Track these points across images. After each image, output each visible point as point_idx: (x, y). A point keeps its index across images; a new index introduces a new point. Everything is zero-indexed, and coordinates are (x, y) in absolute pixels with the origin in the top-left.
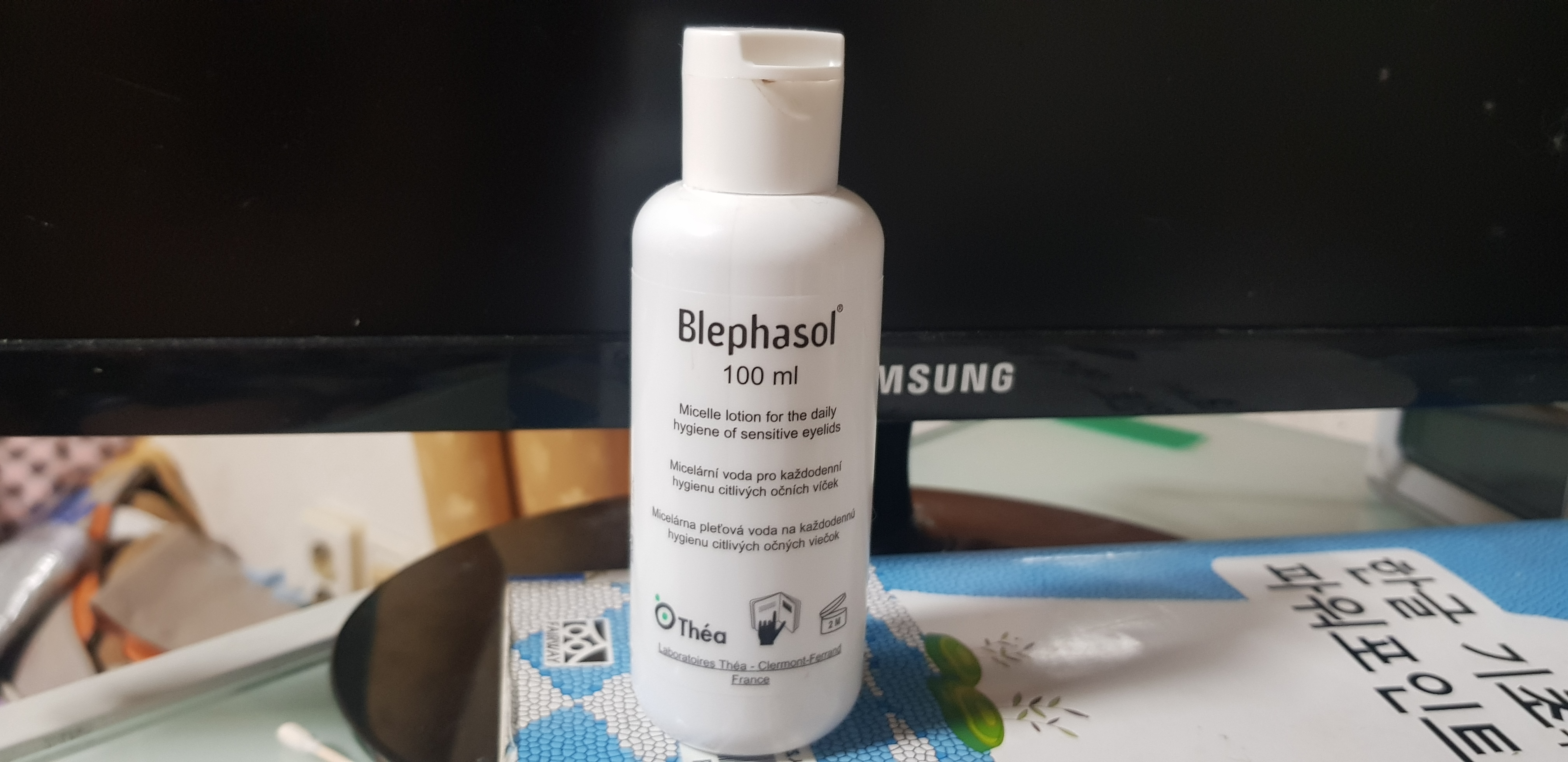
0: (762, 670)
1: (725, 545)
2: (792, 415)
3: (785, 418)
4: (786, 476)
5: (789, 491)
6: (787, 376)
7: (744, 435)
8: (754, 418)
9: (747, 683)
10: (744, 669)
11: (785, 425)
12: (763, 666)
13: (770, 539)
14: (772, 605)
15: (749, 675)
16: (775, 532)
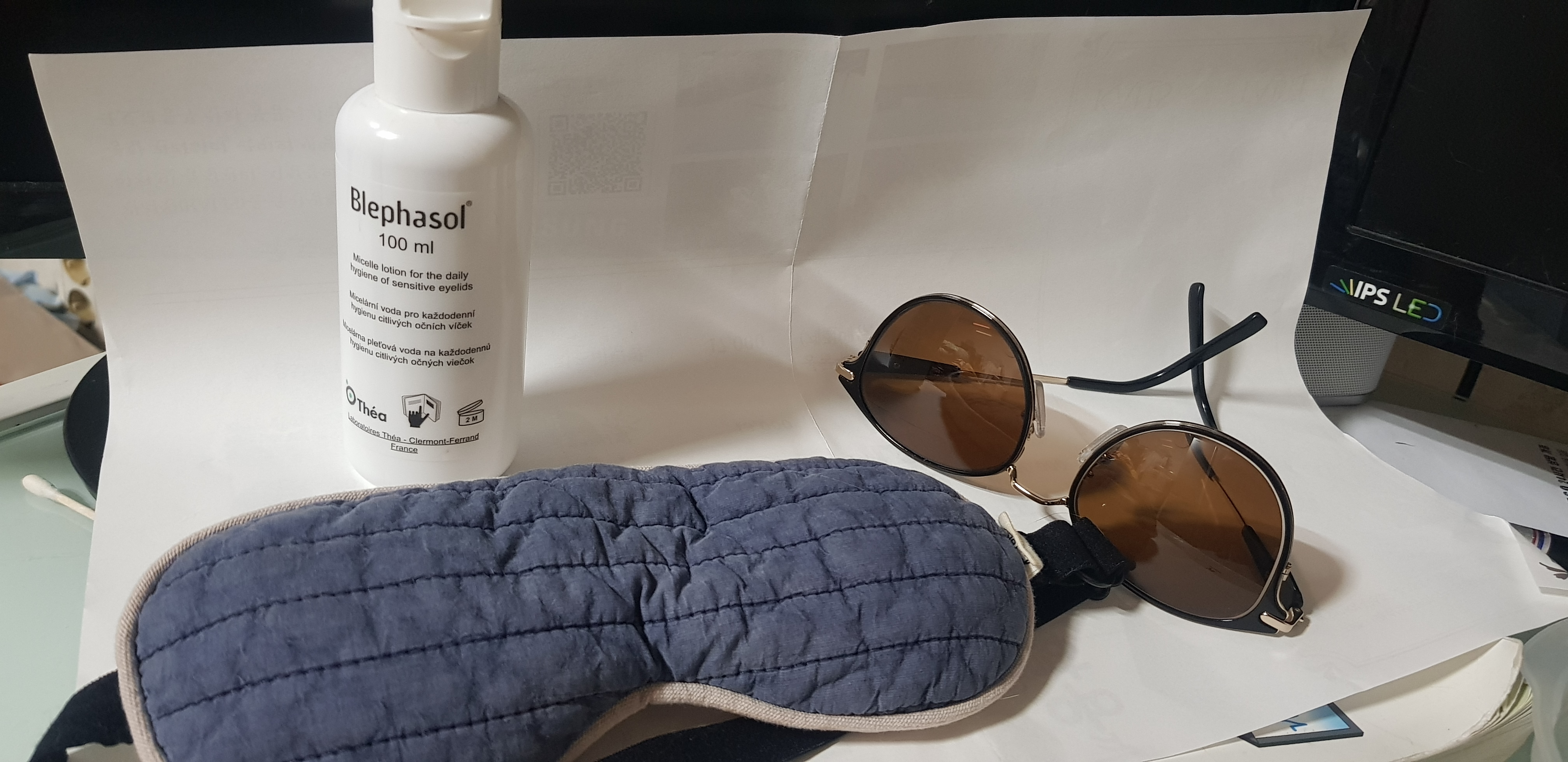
0: (412, 443)
1: (383, 356)
2: (430, 275)
3: (424, 276)
4: (427, 316)
5: (429, 327)
6: (425, 248)
7: (395, 284)
8: (401, 273)
9: (402, 449)
10: (399, 440)
11: (424, 281)
12: (412, 441)
13: (416, 357)
14: (419, 401)
15: (404, 445)
16: (419, 353)
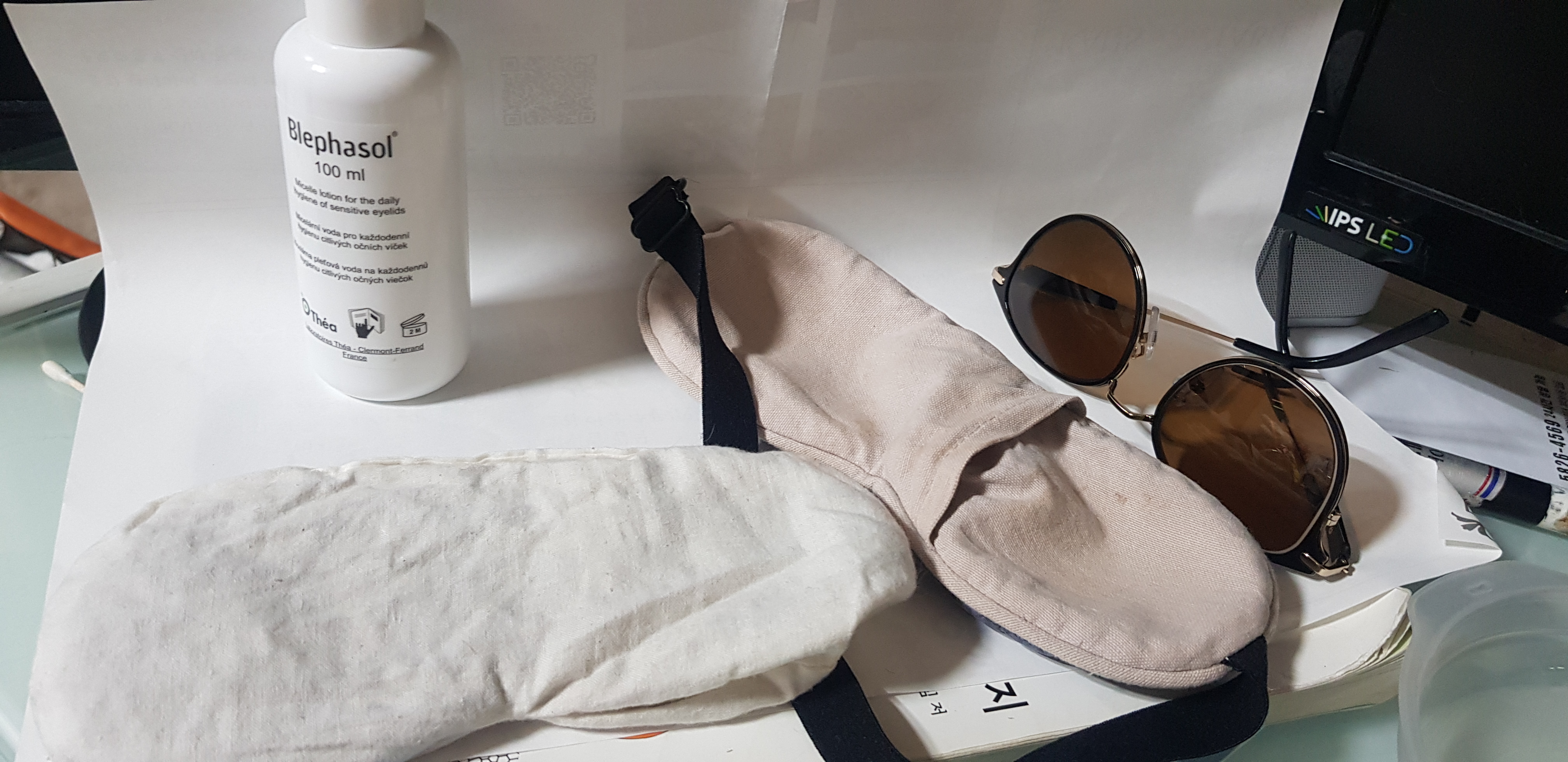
0: (361, 352)
1: (328, 273)
2: (363, 200)
3: (358, 201)
4: (364, 237)
5: (367, 247)
6: (356, 175)
7: (334, 208)
8: (337, 198)
9: (352, 357)
10: (349, 349)
11: (358, 205)
12: (362, 350)
13: (358, 275)
14: (363, 315)
15: (354, 354)
16: (360, 271)
